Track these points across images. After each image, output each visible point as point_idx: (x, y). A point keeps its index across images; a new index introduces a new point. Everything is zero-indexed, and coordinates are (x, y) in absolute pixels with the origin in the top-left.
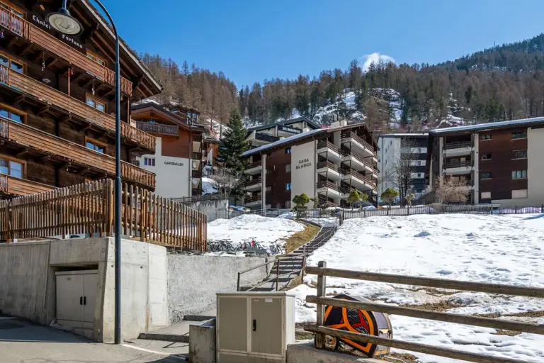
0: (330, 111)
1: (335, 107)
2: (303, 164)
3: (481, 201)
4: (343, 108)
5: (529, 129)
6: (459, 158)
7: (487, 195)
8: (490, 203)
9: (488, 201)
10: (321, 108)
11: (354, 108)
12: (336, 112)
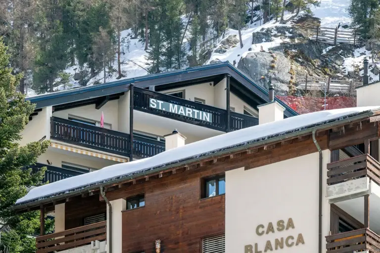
0: (266, 46)
1: (281, 31)
2: (272, 237)
4: (312, 37)
10: (231, 32)
11: (347, 36)
12: (285, 48)
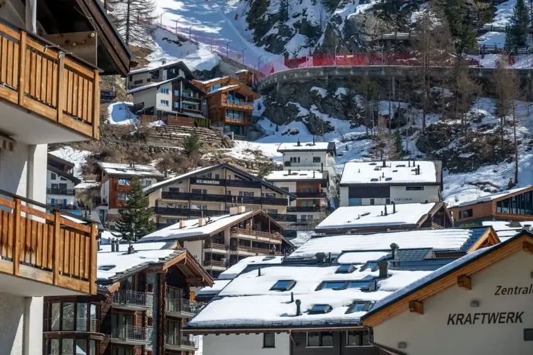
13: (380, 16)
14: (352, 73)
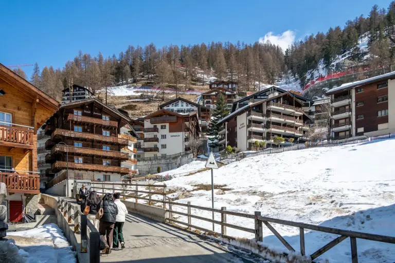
0: (344, 58)
1: (349, 54)
2: (242, 126)
3: (357, 134)
4: (357, 53)
5: (389, 80)
6: (345, 106)
7: (361, 130)
8: (363, 135)
9: (361, 134)
10: (337, 57)
11: (366, 50)
12: (349, 57)
13: (351, 60)
14: (339, 79)
